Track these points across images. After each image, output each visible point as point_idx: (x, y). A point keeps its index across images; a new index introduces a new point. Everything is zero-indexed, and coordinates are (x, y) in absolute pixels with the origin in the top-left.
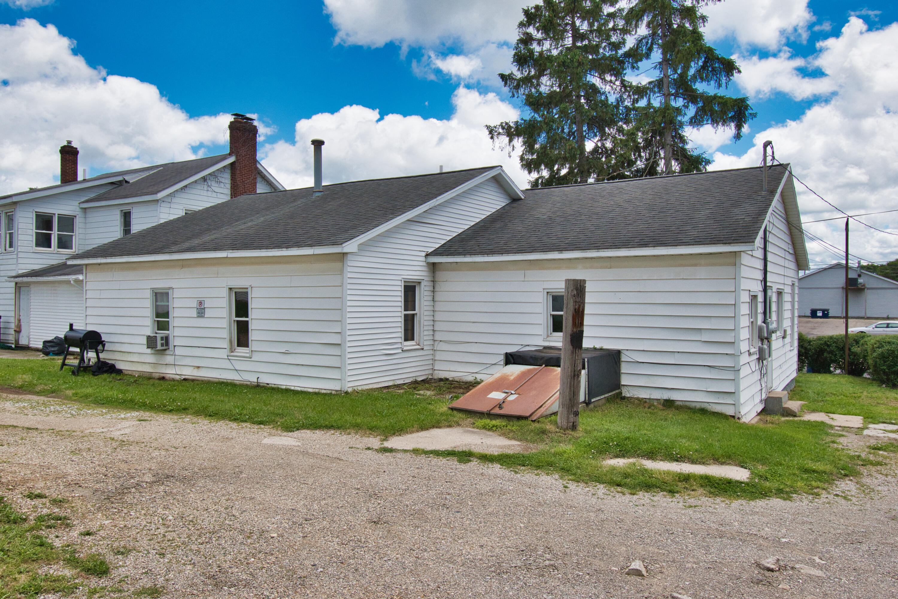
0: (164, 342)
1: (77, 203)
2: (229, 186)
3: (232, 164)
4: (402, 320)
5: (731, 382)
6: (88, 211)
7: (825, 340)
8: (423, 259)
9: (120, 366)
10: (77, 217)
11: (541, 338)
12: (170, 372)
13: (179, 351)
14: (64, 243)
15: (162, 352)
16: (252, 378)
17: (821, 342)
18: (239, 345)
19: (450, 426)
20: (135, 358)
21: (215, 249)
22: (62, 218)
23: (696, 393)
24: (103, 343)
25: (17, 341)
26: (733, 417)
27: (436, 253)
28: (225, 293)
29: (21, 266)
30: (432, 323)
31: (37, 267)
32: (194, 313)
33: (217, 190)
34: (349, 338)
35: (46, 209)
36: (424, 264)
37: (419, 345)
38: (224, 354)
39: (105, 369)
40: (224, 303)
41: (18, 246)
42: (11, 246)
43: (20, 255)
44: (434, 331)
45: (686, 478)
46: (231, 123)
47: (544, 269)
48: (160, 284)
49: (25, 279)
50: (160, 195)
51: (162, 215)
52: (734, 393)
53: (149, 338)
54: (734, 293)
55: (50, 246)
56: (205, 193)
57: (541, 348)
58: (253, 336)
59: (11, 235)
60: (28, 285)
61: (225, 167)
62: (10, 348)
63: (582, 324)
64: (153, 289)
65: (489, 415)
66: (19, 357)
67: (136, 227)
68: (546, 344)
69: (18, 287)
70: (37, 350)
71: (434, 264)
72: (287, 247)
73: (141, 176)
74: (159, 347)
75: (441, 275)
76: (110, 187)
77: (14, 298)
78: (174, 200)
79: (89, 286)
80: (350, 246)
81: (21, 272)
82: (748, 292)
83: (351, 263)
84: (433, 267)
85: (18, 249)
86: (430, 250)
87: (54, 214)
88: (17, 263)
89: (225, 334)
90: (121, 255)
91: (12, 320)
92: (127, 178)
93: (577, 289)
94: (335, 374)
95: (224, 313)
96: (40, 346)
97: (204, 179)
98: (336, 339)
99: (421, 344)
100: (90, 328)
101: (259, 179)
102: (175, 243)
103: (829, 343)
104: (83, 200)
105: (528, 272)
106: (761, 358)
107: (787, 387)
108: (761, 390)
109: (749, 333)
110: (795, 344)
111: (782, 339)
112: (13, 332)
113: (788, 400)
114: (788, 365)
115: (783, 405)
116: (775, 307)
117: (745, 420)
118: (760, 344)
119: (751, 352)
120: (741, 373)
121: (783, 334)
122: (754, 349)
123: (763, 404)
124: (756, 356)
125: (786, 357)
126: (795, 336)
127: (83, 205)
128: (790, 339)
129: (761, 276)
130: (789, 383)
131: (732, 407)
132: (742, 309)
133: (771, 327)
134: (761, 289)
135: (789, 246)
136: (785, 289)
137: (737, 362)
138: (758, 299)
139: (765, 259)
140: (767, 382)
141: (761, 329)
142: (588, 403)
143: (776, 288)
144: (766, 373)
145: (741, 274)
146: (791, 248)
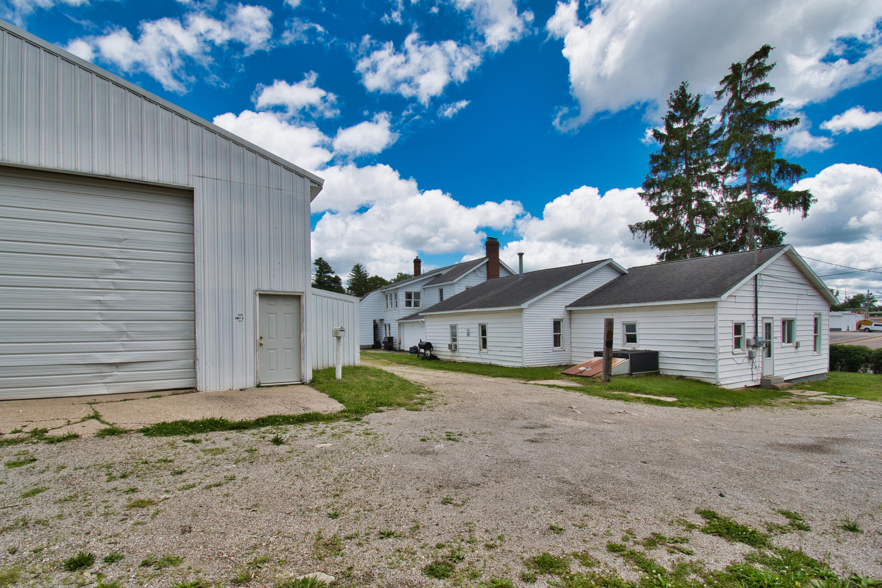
0: (455, 347)
1: (421, 286)
2: (486, 273)
3: (487, 262)
4: (553, 337)
5: (713, 367)
6: (426, 290)
8: (564, 309)
9: (439, 357)
10: (421, 293)
11: (620, 345)
12: (457, 359)
13: (460, 351)
14: (417, 304)
15: (454, 351)
16: (488, 362)
18: (483, 348)
19: (558, 379)
20: (444, 354)
21: (473, 308)
22: (415, 293)
24: (432, 347)
25: (399, 348)
26: (715, 385)
27: (571, 305)
28: (477, 326)
29: (401, 315)
30: (570, 339)
31: (406, 316)
32: (466, 334)
33: (480, 276)
34: (525, 345)
35: (409, 290)
36: (565, 311)
37: (559, 349)
38: (477, 351)
39: (434, 358)
40: (477, 330)
42: (396, 307)
43: (400, 311)
44: (571, 342)
45: (639, 398)
47: (622, 312)
48: (453, 323)
49: (402, 321)
50: (455, 281)
51: (456, 290)
52: (715, 373)
53: (449, 345)
54: (715, 322)
55: (411, 306)
56: (475, 278)
58: (488, 344)
59: (396, 302)
60: (403, 323)
61: (484, 264)
62: (397, 351)
63: (612, 337)
64: (450, 325)
65: (576, 376)
66: (401, 353)
67: (445, 297)
68: (623, 348)
69: (400, 324)
70: (407, 351)
71: (570, 311)
72: (500, 307)
73: (447, 271)
74: (453, 349)
75: (574, 316)
76: (434, 278)
77: (398, 329)
78: (461, 282)
79: (427, 324)
80: (524, 306)
81: (400, 318)
82: (732, 321)
83: (525, 312)
84: (570, 312)
85: (399, 308)
86: (568, 304)
87: (412, 292)
88: (399, 314)
89: (477, 343)
90: (438, 311)
91: (397, 339)
92: (441, 272)
93: (609, 323)
94: (520, 360)
95: (477, 334)
96: (408, 350)
97: (474, 271)
98: (520, 345)
99: (561, 348)
100: (428, 341)
101: (501, 268)
102: (459, 305)
104: (423, 285)
105: (614, 314)
106: (751, 357)
107: (810, 378)
108: (752, 374)
109: (732, 343)
110: (823, 352)
111: (794, 348)
112: (398, 344)
113: (782, 383)
114: (807, 364)
115: (772, 384)
116: (780, 329)
117: (726, 387)
118: (751, 349)
119: (735, 353)
120: (720, 363)
121: (795, 345)
122: (742, 352)
123: (758, 383)
124: (744, 356)
125: (804, 359)
126: (823, 347)
127: (424, 287)
128: (812, 348)
129: (752, 312)
130: (812, 376)
131: (714, 380)
132: (720, 330)
133: (760, 340)
134: (752, 319)
135: (808, 291)
136: (798, 318)
137: (717, 357)
138: (746, 325)
139: (756, 302)
140: (763, 371)
141: (748, 341)
142: (630, 374)
143: (779, 318)
144: (761, 366)
145: (718, 313)
146: (812, 292)
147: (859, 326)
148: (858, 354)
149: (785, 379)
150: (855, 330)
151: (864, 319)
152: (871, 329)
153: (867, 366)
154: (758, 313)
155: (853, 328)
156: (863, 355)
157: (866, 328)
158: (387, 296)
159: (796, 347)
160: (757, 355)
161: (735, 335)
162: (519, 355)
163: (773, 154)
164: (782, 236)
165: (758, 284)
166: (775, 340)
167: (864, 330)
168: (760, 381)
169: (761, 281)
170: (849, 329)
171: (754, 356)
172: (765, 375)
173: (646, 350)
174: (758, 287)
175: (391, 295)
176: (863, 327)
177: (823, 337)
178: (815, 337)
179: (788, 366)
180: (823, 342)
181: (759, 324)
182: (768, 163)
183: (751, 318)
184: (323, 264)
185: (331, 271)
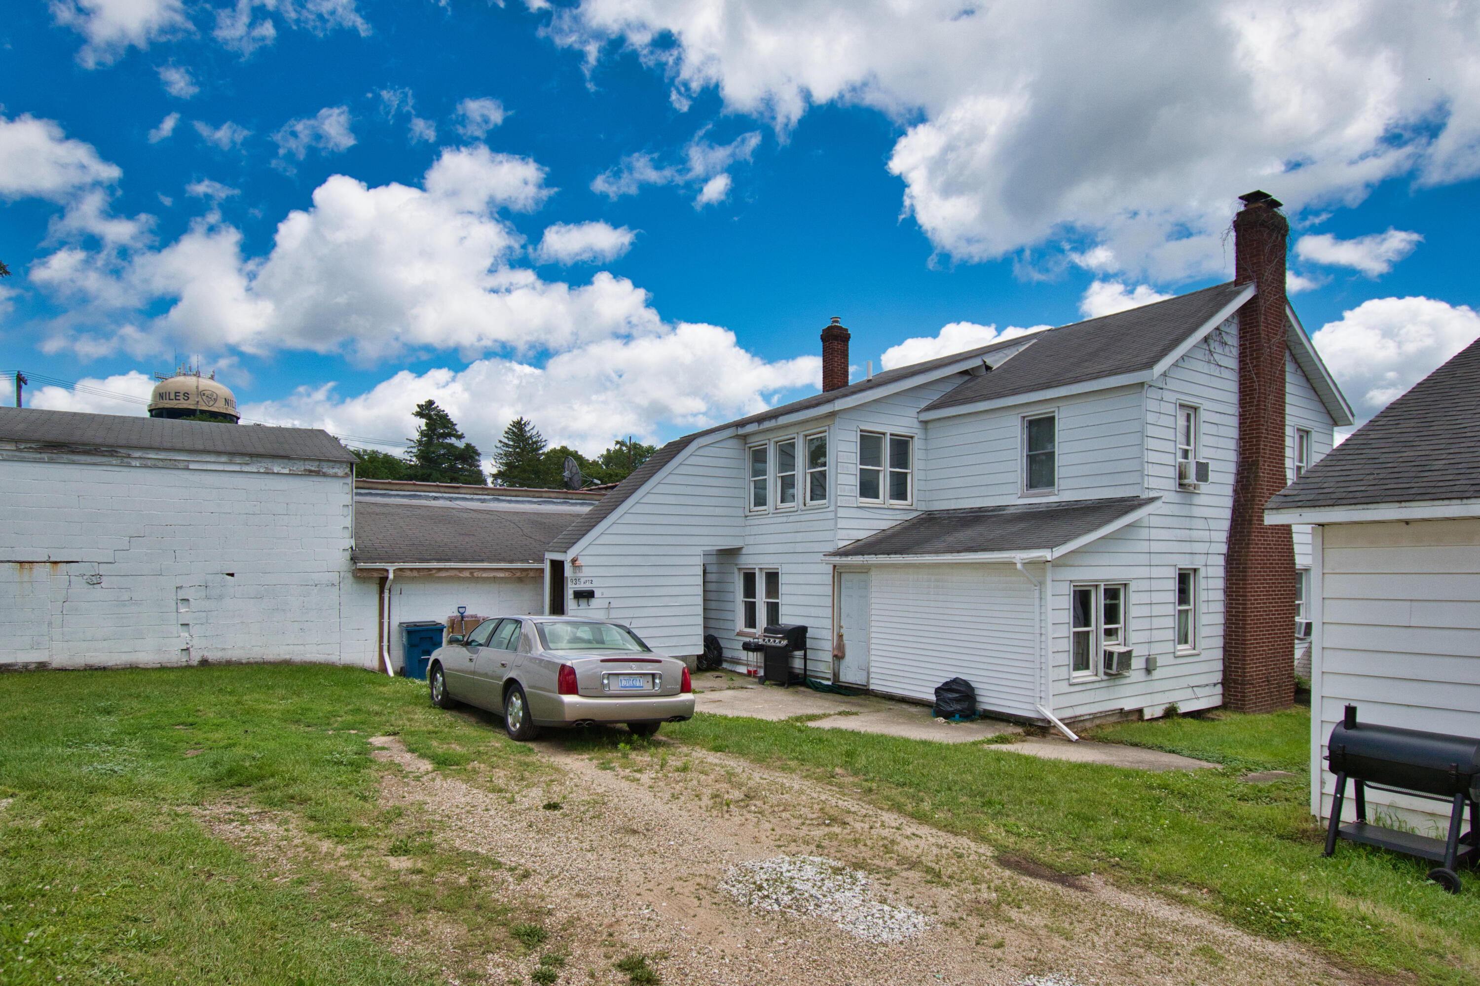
1: (913, 412)
3: (1243, 311)
6: (930, 426)
10: (916, 439)
14: (897, 489)
22: (894, 441)
25: (836, 675)
29: (841, 534)
31: (862, 535)
35: (874, 424)
41: (837, 496)
42: (820, 495)
43: (841, 512)
46: (1239, 214)
49: (850, 560)
51: (1150, 417)
55: (878, 495)
59: (819, 475)
60: (864, 569)
69: (840, 573)
73: (1007, 356)
76: (959, 381)
77: (831, 593)
78: (1168, 383)
81: (841, 545)
85: (836, 502)
87: (884, 434)
88: (836, 528)
91: (828, 634)
92: (988, 360)
104: (923, 406)
112: (828, 657)
127: (926, 416)
158: (759, 456)
175: (787, 453)
184: (436, 415)
185: (457, 431)
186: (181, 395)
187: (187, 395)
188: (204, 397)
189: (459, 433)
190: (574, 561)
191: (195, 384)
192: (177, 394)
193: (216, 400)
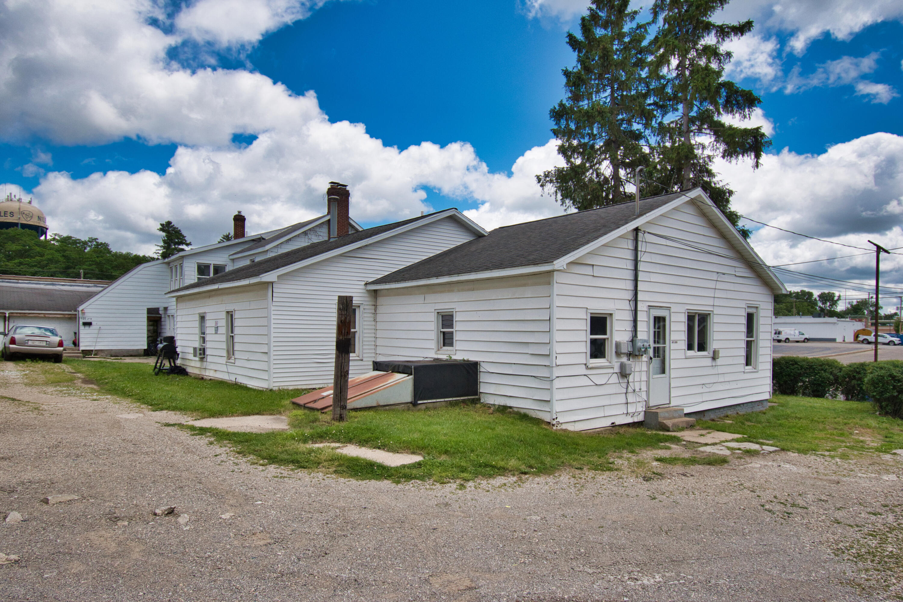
0: (202, 352)
1: (227, 256)
3: (329, 221)
5: (546, 390)
6: (235, 261)
7: (855, 366)
8: (363, 287)
10: (228, 266)
11: (433, 351)
12: (206, 374)
13: (209, 359)
15: (203, 359)
16: (232, 378)
17: (852, 369)
22: (216, 267)
23: (526, 400)
26: (550, 423)
27: (379, 281)
28: (225, 315)
30: (373, 339)
32: (214, 330)
34: (276, 348)
35: (205, 260)
36: (364, 291)
37: (359, 357)
38: (224, 360)
39: (176, 371)
40: (226, 322)
44: (375, 346)
46: (329, 189)
47: (436, 293)
48: (201, 310)
50: (268, 247)
52: (549, 401)
53: (194, 349)
54: (549, 310)
57: (432, 359)
58: (235, 347)
59: (182, 280)
61: (323, 223)
64: (199, 314)
68: (436, 357)
71: (375, 291)
74: (202, 356)
75: (381, 300)
76: (252, 243)
79: (178, 312)
82: (585, 309)
84: (374, 293)
86: (371, 280)
87: (211, 264)
89: (225, 346)
92: (265, 236)
94: (266, 376)
95: (226, 330)
97: (305, 234)
99: (361, 357)
101: (351, 231)
103: (858, 370)
104: (231, 253)
105: (427, 296)
106: (624, 374)
107: (738, 408)
108: (627, 403)
109: (586, 348)
110: (761, 367)
111: (710, 359)
113: (680, 417)
114: (733, 385)
115: (660, 420)
116: (684, 327)
117: (571, 428)
118: (624, 359)
119: (590, 366)
120: (557, 384)
121: (711, 354)
122: (608, 364)
123: (640, 418)
124: (611, 371)
125: (727, 378)
126: (761, 359)
127: (232, 257)
128: (743, 361)
129: (629, 295)
130: (743, 404)
131: (548, 414)
132: (557, 325)
133: (639, 344)
134: (628, 308)
135: (737, 269)
136: (716, 311)
137: (551, 373)
138: (616, 317)
139: (636, 280)
140: (648, 398)
141: (618, 345)
142: (414, 404)
143: (683, 309)
144: (644, 388)
145: (555, 293)
146: (743, 271)
147: (856, 336)
148: (825, 371)
149: (687, 411)
150: (852, 340)
151: (864, 327)
152: (870, 340)
153: (837, 389)
154: (640, 297)
155: (850, 338)
156: (831, 373)
157: (864, 339)
158: (172, 270)
159: (714, 358)
160: (637, 369)
161: (591, 334)
162: (263, 366)
163: (719, 74)
164: (729, 197)
165: (639, 249)
166: (673, 346)
167: (863, 342)
168: (643, 413)
169: (644, 244)
170: (846, 340)
171: (628, 372)
172: (651, 404)
173: (464, 360)
174: (639, 253)
175: (176, 269)
176: (861, 338)
177: (761, 344)
178: (749, 344)
179: (699, 390)
180: (761, 351)
181: (641, 317)
182: (707, 84)
183: (627, 306)
184: (172, 230)
185: (186, 241)
186: (8, 213)
187: (12, 214)
188: (24, 215)
189: (188, 242)
190: (82, 310)
191: (18, 207)
192: (5, 213)
193: (32, 217)
